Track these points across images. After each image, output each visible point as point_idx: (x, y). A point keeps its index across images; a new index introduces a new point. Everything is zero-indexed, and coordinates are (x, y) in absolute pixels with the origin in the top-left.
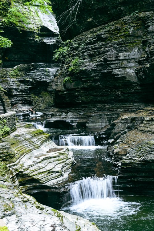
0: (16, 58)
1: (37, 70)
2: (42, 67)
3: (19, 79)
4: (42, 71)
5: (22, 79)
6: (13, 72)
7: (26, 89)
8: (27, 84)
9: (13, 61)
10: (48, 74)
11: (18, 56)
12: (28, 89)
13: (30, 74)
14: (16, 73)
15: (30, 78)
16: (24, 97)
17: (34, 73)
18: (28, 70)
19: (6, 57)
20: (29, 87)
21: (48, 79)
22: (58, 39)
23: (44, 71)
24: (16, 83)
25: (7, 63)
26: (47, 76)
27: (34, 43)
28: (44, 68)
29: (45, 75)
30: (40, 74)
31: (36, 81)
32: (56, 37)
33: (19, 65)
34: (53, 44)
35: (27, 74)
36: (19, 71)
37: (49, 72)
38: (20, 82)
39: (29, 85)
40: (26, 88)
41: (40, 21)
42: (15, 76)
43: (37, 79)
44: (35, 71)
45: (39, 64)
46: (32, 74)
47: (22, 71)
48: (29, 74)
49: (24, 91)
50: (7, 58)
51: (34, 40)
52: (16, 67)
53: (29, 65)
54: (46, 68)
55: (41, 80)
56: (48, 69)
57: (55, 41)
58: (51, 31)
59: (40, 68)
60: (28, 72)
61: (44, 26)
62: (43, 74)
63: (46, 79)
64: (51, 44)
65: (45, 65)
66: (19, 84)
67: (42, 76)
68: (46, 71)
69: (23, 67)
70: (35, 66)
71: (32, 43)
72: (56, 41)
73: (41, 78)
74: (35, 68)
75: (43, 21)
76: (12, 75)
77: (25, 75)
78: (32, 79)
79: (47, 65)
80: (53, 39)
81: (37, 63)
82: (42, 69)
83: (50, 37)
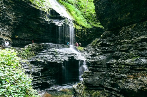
0: (25, 37)
1: (47, 50)
2: (51, 48)
3: (30, 59)
4: (51, 52)
5: (34, 60)
6: (24, 52)
7: (38, 72)
8: (38, 65)
9: (22, 40)
10: (57, 55)
11: (28, 35)
12: (40, 71)
13: (41, 55)
14: (27, 53)
15: (42, 59)
16: (36, 80)
17: (44, 54)
18: (39, 50)
19: (16, 35)
20: (42, 69)
21: (58, 60)
22: (65, 22)
23: (53, 51)
24: (28, 65)
25: (17, 42)
26: (56, 56)
27: (45, 23)
28: (53, 49)
29: (54, 55)
30: (50, 55)
31: (47, 62)
32: (63, 20)
33: (30, 45)
34: (61, 26)
35: (37, 55)
36: (30, 50)
37: (57, 53)
38: (32, 63)
39: (41, 67)
40: (38, 70)
41: (49, 4)
42: (25, 56)
43: (49, 60)
44: (45, 51)
45: (49, 45)
46: (43, 54)
47: (33, 50)
48: (39, 55)
49: (36, 74)
50: (17, 37)
51: (45, 20)
52: (27, 46)
53: (40, 45)
54: (55, 49)
55: (53, 61)
56: (57, 49)
57: (62, 24)
58: (58, 14)
59: (49, 48)
60: (38, 53)
61: (53, 9)
62: (52, 54)
63: (56, 60)
64: (59, 25)
65: (54, 46)
66: (31, 65)
67: (51, 56)
68: (55, 52)
69: (34, 47)
70: (45, 46)
71: (43, 23)
72: (64, 23)
73: (51, 58)
74: (45, 49)
75: (51, 4)
76: (23, 55)
77: (35, 55)
78: (44, 60)
79: (55, 46)
80: (60, 22)
81: (47, 43)
82: (51, 49)
83: (58, 20)
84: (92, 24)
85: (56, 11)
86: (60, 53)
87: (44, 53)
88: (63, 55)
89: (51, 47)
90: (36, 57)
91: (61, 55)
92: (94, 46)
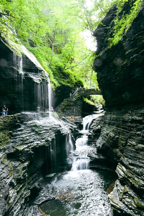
1: (24, 124)
3: (5, 150)
4: (31, 127)
5: (13, 150)
7: (24, 173)
8: (20, 159)
10: (40, 131)
12: (26, 171)
13: (18, 135)
15: (23, 144)
17: (23, 132)
18: (13, 127)
21: (44, 140)
23: (34, 126)
24: (7, 165)
26: (40, 134)
29: (37, 133)
30: (30, 133)
31: (33, 148)
35: (13, 136)
40: (23, 169)
43: (33, 145)
44: (22, 127)
46: (21, 134)
47: (5, 129)
48: (16, 135)
55: (39, 145)
59: (27, 121)
60: (13, 132)
62: (33, 131)
67: (34, 135)
68: (36, 126)
69: (6, 122)
70: (22, 118)
72: (42, 79)
74: (22, 122)
77: (10, 138)
78: (26, 146)
80: (37, 76)
81: (23, 113)
82: (30, 122)
83: (33, 73)
84: (60, 81)
85: (29, 59)
86: (43, 127)
87: (21, 130)
88: (47, 130)
89: (30, 118)
90: (12, 141)
91: (45, 130)
92: (63, 110)
